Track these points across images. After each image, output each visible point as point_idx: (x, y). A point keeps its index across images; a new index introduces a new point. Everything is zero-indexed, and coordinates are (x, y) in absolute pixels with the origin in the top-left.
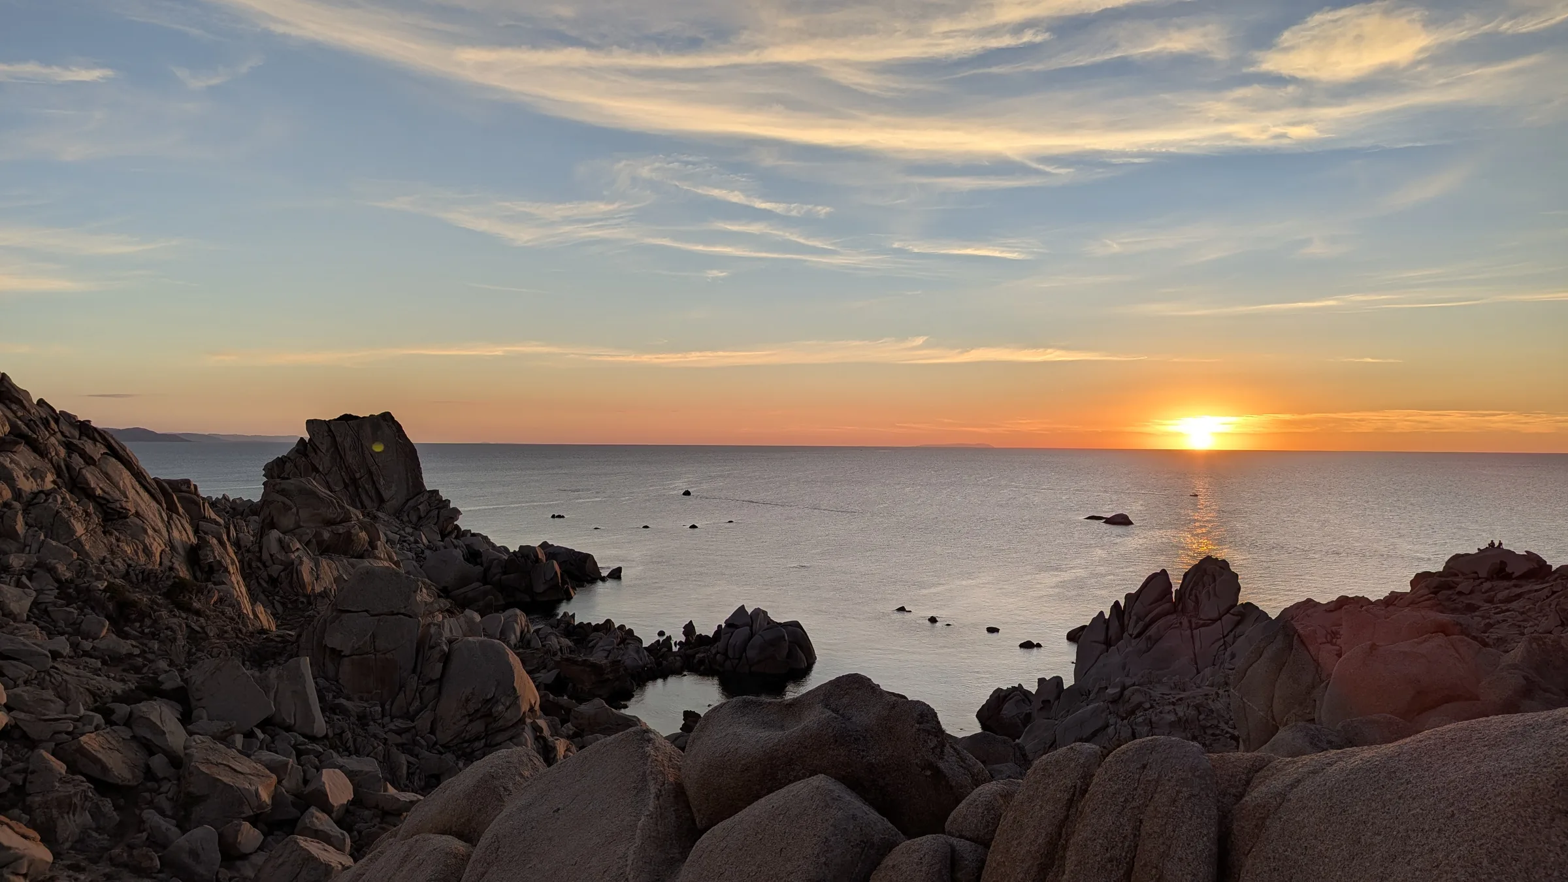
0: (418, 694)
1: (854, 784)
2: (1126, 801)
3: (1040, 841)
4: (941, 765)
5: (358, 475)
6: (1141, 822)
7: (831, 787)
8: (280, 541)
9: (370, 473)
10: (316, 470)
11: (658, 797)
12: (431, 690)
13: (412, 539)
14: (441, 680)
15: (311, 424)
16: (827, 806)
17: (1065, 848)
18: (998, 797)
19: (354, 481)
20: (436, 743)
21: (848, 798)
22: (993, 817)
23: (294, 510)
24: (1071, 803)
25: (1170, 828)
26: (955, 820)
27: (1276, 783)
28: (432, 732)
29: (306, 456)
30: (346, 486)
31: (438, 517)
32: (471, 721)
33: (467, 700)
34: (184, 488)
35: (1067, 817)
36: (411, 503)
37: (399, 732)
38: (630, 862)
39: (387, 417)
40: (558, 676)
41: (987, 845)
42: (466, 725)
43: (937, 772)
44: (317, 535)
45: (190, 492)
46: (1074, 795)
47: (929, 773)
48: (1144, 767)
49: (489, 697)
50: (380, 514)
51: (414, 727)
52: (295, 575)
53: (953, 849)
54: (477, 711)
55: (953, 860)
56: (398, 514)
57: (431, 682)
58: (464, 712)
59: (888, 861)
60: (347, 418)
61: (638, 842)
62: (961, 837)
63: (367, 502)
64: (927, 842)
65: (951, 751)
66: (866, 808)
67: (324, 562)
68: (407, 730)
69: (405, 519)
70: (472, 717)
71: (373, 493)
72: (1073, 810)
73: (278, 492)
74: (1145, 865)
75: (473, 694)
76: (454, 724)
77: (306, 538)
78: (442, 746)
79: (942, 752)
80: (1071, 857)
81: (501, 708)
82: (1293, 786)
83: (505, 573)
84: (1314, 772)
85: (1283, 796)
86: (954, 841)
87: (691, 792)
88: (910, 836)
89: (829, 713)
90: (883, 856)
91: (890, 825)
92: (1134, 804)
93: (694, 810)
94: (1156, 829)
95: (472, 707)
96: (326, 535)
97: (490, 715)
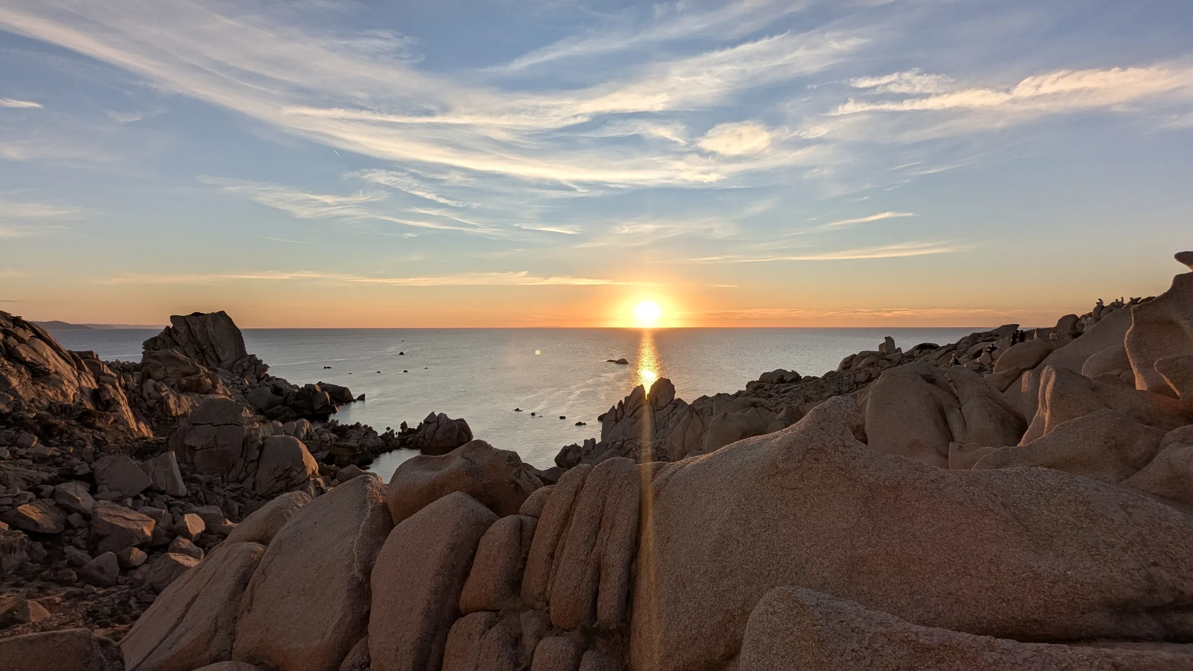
0: (244, 469)
1: (476, 495)
2: (600, 489)
3: (562, 512)
4: (519, 481)
5: (205, 347)
6: (606, 498)
7: (462, 497)
8: (154, 386)
9: (212, 345)
10: (177, 344)
11: (373, 510)
12: (252, 466)
13: (240, 382)
14: (258, 459)
15: (173, 318)
16: (459, 506)
17: (573, 515)
18: (545, 494)
19: (203, 351)
20: (255, 495)
21: (470, 501)
22: (542, 504)
23: (163, 367)
24: (576, 493)
25: (618, 499)
26: (524, 507)
27: (665, 475)
28: (254, 489)
29: (170, 336)
30: (197, 353)
31: (255, 370)
32: (277, 481)
33: (275, 470)
34: (89, 356)
35: (574, 500)
36: (238, 362)
37: (233, 491)
38: (355, 546)
39: (222, 314)
40: (329, 454)
41: (538, 518)
42: (275, 484)
43: (517, 485)
44: (178, 382)
45: (94, 359)
46: (578, 489)
47: (512, 486)
48: (609, 472)
49: (288, 467)
50: (219, 369)
51: (242, 487)
52: (164, 405)
53: (521, 521)
54: (280, 476)
55: (521, 527)
56: (230, 369)
57: (252, 461)
58: (273, 477)
59: (489, 530)
60: (196, 314)
61: (360, 535)
62: (527, 515)
63: (210, 361)
64: (509, 519)
65: (524, 474)
66: (480, 506)
67: (183, 398)
68: (238, 489)
69: (235, 371)
70: (278, 479)
71: (214, 357)
72: (577, 496)
73: (152, 358)
74: (607, 518)
75: (278, 466)
76: (267, 483)
77: (171, 383)
78: (259, 496)
79: (520, 475)
80: (575, 518)
81: (295, 473)
82: (672, 475)
83: (296, 400)
84: (681, 468)
85: (667, 480)
86: (522, 517)
87: (391, 507)
88: (501, 516)
89: (463, 460)
90: (487, 528)
91: (492, 513)
92: (604, 490)
93: (392, 515)
94: (613, 501)
95: (278, 474)
96: (184, 381)
97: (289, 477)
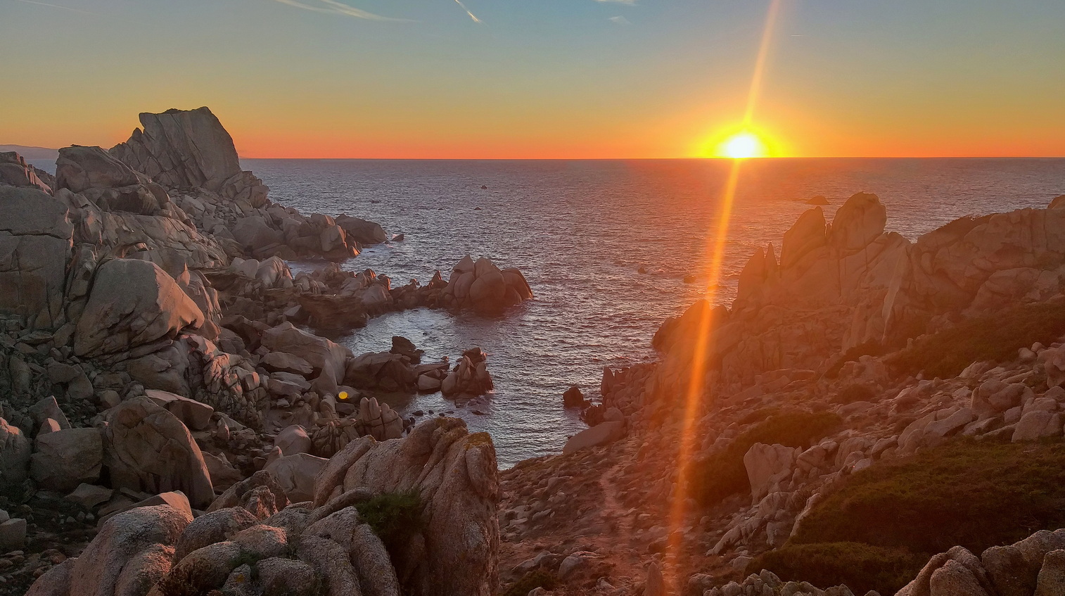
0: (63, 309)
5: (183, 159)
8: (70, 198)
9: (194, 157)
10: (149, 154)
12: (76, 306)
13: (227, 209)
14: (88, 295)
15: (144, 117)
19: (181, 163)
20: (71, 354)
23: (83, 172)
28: (71, 343)
29: (141, 142)
31: (251, 192)
32: (111, 334)
33: (106, 314)
34: (11, 159)
36: (229, 181)
37: (34, 344)
39: (204, 111)
42: (105, 338)
44: (106, 194)
45: (17, 163)
49: (127, 311)
50: (202, 190)
51: (53, 339)
54: (115, 325)
56: (218, 189)
57: (77, 298)
58: (102, 325)
60: (172, 112)
63: (192, 180)
68: (46, 342)
69: (224, 194)
70: (111, 330)
71: (196, 173)
75: (111, 309)
76: (91, 336)
78: (78, 357)
81: (140, 322)
83: (300, 236)
95: (110, 322)
96: (115, 195)
97: (129, 330)
